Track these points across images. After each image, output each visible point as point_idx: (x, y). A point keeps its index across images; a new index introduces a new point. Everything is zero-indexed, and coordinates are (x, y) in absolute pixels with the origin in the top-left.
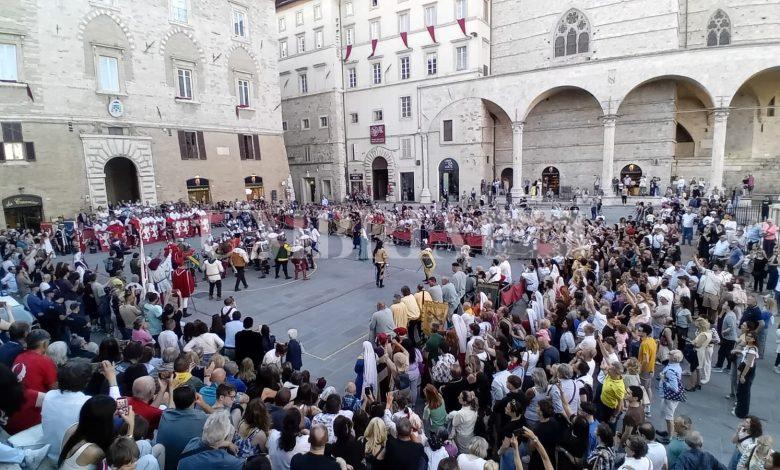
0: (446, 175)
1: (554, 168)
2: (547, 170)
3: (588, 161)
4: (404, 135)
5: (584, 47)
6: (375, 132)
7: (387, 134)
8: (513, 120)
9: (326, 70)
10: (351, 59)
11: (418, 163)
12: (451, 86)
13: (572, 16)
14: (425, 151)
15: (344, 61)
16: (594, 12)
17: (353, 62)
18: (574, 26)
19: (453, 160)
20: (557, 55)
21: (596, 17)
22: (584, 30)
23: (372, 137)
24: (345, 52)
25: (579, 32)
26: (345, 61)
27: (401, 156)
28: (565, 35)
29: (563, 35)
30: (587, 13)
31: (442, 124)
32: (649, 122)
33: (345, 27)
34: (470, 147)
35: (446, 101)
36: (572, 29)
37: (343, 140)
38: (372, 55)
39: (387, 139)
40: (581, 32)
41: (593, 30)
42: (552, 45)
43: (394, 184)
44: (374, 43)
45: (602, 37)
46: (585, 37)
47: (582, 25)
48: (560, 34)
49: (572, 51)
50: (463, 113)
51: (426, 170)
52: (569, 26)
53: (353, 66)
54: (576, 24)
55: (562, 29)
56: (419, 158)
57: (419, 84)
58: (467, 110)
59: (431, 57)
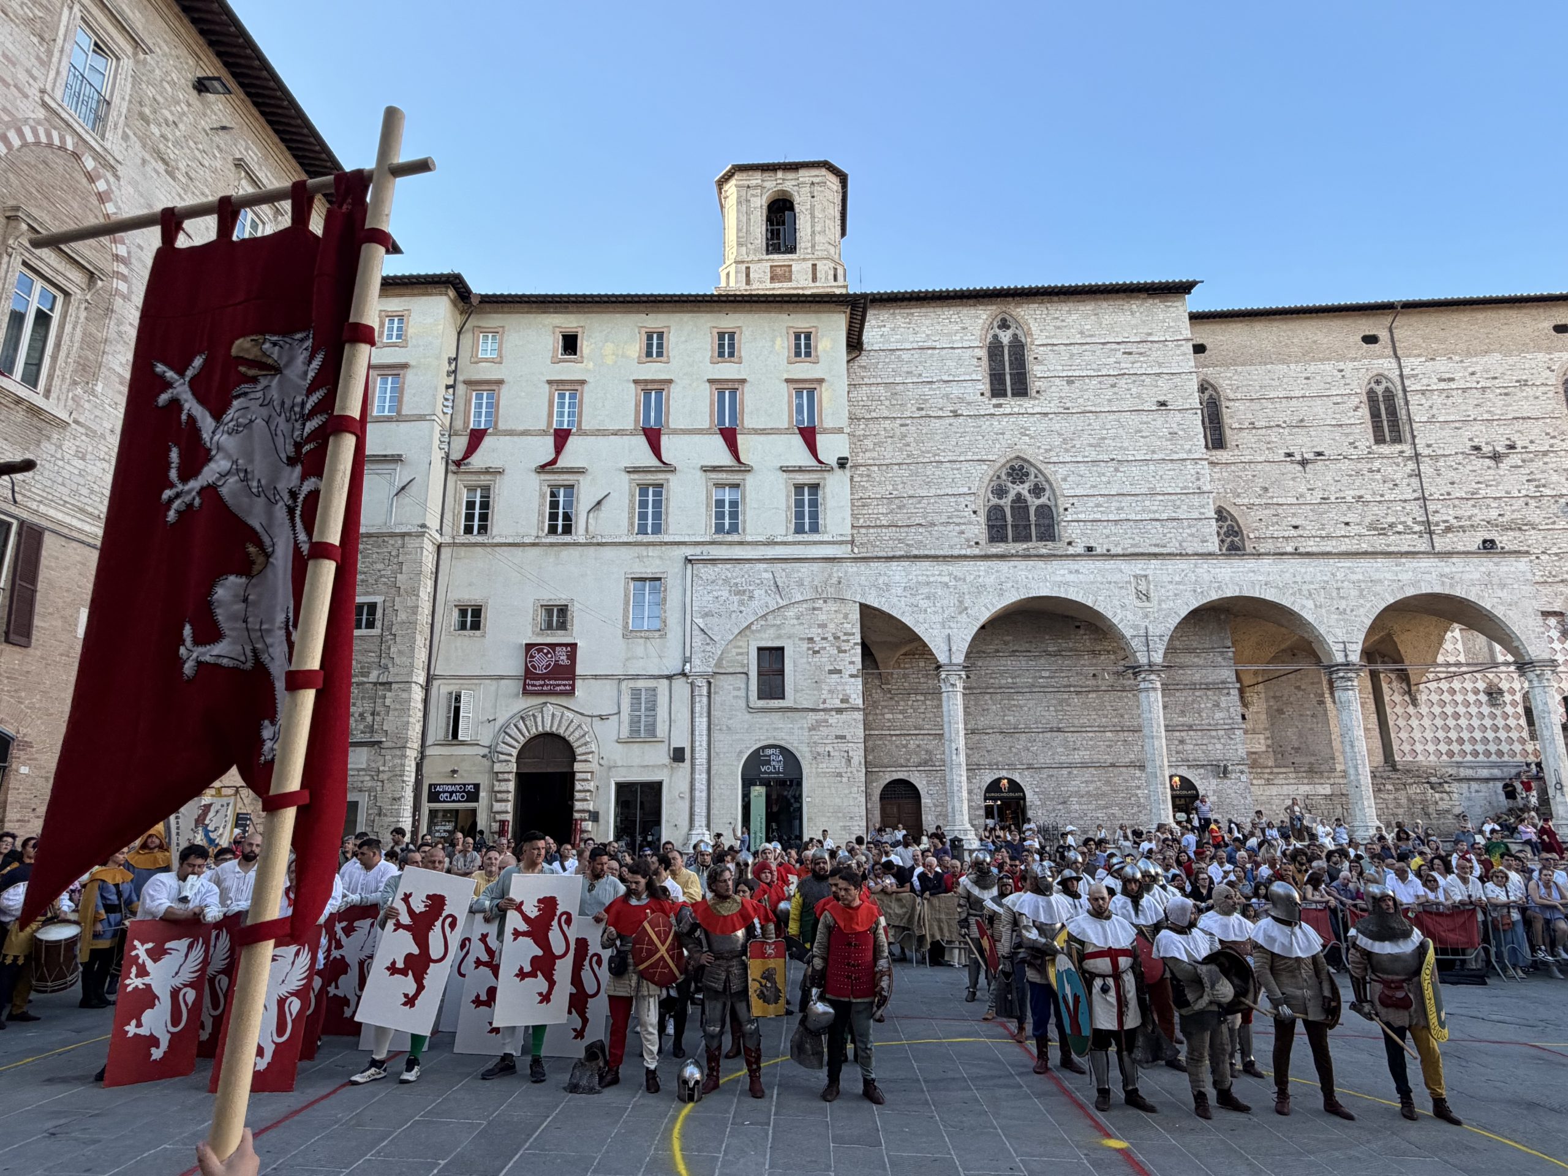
0: (758, 792)
1: (1011, 781)
2: (994, 786)
3: (1084, 766)
4: (636, 677)
5: (1048, 533)
6: (542, 662)
7: (579, 671)
8: (942, 658)
9: (401, 475)
10: (478, 460)
11: (678, 755)
12: (779, 566)
13: (1018, 471)
14: (702, 723)
15: (456, 465)
16: (1062, 471)
17: (487, 471)
18: (1024, 489)
19: (784, 750)
20: (992, 539)
21: (1065, 480)
22: (1043, 500)
23: (529, 674)
24: (460, 444)
25: (1034, 502)
26: (458, 463)
27: (625, 733)
28: (1006, 502)
29: (1002, 502)
30: (1048, 470)
31: (754, 654)
32: (1193, 687)
33: (468, 383)
34: (834, 719)
35: (764, 600)
36: (1019, 495)
37: (421, 679)
38: (554, 462)
39: (579, 683)
40: (1038, 502)
41: (1063, 503)
42: (982, 519)
43: (595, 817)
44: (561, 437)
45: (1082, 516)
46: (1046, 513)
47: (1037, 491)
48: (995, 501)
49: (1022, 536)
50: (815, 632)
51: (701, 778)
52: (1014, 489)
53: (484, 480)
54: (1026, 486)
55: (1000, 492)
56: (680, 740)
57: (689, 551)
58: (823, 626)
59: (727, 495)
